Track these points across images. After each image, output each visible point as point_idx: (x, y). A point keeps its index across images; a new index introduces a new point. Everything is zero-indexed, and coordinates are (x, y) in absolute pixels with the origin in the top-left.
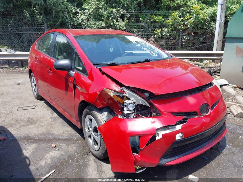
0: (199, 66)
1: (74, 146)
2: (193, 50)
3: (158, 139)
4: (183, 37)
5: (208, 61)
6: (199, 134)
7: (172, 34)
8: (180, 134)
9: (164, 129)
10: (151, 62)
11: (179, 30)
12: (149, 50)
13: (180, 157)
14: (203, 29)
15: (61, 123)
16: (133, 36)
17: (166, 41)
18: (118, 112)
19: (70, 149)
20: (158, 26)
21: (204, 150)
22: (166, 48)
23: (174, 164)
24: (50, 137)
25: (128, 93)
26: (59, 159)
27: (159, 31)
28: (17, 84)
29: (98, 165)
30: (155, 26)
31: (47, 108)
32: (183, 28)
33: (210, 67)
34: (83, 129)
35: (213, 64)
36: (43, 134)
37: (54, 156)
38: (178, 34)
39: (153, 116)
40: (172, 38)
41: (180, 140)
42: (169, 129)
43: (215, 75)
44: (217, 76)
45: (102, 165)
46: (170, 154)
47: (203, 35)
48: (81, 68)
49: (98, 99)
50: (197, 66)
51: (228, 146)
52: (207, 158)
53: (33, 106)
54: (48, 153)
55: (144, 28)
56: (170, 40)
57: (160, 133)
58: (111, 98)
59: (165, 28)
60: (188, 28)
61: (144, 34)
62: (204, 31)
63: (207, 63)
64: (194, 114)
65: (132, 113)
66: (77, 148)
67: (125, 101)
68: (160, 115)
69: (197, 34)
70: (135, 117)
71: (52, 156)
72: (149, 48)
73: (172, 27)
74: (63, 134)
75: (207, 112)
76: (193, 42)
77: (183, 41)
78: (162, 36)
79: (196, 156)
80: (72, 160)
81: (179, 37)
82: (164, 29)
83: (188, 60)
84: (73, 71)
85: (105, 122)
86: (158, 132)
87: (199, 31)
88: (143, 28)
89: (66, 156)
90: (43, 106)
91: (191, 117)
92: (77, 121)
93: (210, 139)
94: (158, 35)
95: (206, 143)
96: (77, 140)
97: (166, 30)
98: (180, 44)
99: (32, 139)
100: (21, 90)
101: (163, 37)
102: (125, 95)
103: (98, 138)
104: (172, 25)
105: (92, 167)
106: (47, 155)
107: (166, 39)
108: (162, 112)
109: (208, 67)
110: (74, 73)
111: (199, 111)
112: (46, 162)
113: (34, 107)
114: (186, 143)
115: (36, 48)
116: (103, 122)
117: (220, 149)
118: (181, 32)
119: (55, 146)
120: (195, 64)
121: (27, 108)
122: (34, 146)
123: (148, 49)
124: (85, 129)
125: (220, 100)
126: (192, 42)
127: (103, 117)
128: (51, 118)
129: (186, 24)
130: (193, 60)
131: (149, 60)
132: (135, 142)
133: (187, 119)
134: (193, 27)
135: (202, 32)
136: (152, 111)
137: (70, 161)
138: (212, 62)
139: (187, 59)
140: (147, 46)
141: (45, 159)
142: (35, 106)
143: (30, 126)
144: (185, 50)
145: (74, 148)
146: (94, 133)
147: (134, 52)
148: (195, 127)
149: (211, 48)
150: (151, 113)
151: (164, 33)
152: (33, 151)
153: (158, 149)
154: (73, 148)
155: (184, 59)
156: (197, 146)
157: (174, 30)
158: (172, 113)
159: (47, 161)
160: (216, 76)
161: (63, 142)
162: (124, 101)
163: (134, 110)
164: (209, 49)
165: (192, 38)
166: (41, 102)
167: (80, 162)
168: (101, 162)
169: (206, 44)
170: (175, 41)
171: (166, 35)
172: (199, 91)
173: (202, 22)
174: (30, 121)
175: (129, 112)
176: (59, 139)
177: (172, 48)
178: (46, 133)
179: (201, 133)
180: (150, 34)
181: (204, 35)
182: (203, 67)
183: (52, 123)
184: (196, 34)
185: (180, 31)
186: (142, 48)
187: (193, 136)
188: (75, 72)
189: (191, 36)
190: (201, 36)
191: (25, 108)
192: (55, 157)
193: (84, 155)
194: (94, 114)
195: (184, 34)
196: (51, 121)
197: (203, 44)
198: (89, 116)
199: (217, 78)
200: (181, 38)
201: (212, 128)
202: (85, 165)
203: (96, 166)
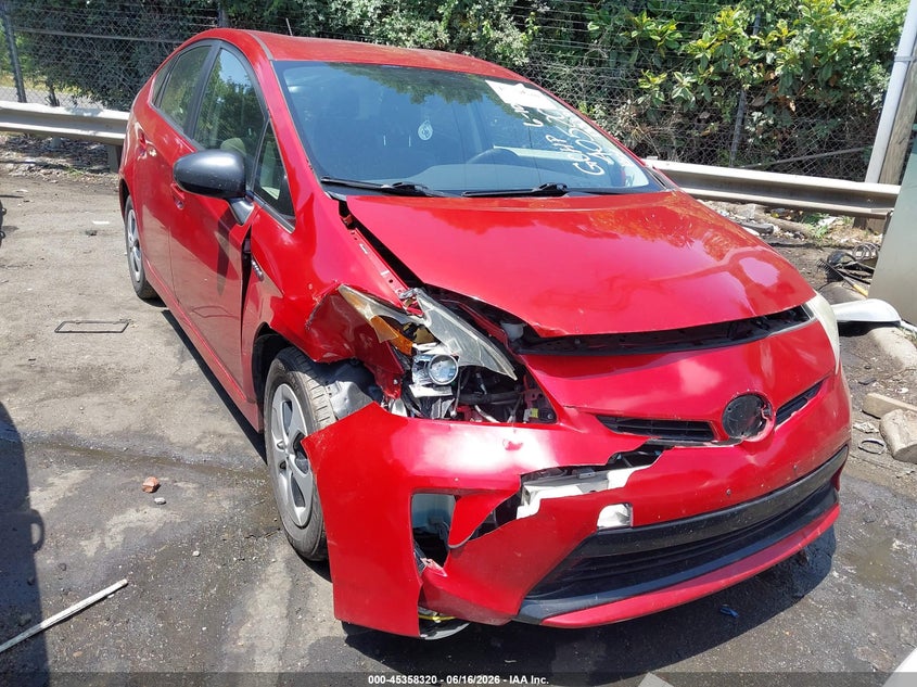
0: (796, 236)
1: (228, 498)
2: (785, 172)
3: (527, 515)
4: (750, 115)
5: (840, 221)
6: (701, 518)
7: (709, 100)
8: (621, 508)
9: (559, 477)
10: (566, 196)
11: (738, 84)
12: (577, 148)
13: (613, 599)
14: (836, 88)
15: (204, 401)
16: (520, 86)
17: (680, 125)
18: (392, 388)
19: (211, 507)
20: (655, 61)
21: (722, 581)
22: (679, 152)
23: (580, 625)
24: (150, 448)
25: (434, 315)
26: (155, 540)
27: (658, 81)
28: (87, 233)
29: (295, 584)
30: (645, 61)
31: (168, 335)
32: (755, 75)
33: (840, 247)
34: (266, 436)
35: (855, 235)
36: (124, 435)
37: (139, 523)
38: (732, 101)
39: (530, 418)
40: (705, 115)
41: (614, 532)
42: (577, 480)
43: (854, 282)
44: (858, 286)
45: (312, 584)
46: (570, 583)
47: (834, 112)
48: (275, 193)
49: (314, 324)
50: (791, 235)
51: (835, 574)
52: (735, 614)
53: (121, 321)
54: (122, 510)
55: (600, 63)
56: (699, 121)
57: (537, 492)
58: (364, 327)
59: (683, 72)
60: (776, 78)
61: (599, 88)
62: (839, 97)
63: (834, 229)
64: (700, 430)
65: (445, 398)
66: (235, 507)
67: (420, 348)
68: (555, 418)
69: (810, 106)
70: (453, 413)
71: (132, 525)
72: (577, 142)
73: (712, 69)
74: (199, 442)
75: (756, 430)
76: (789, 137)
77: (747, 132)
78: (669, 101)
79: (680, 602)
80: (204, 549)
81: (734, 111)
82: (677, 75)
83: (757, 209)
84: (248, 203)
85: (333, 421)
86: (529, 488)
87: (817, 98)
88: (596, 61)
89: (187, 530)
90: (155, 326)
91: (680, 444)
92: (249, 401)
93: (757, 538)
94: (653, 97)
95: (735, 556)
96: (245, 474)
97: (687, 81)
98: (736, 141)
99: (78, 450)
100: (93, 255)
101: (668, 108)
102: (422, 321)
103: (308, 480)
104: (712, 62)
105: (272, 587)
106: (115, 519)
107: (684, 115)
108: (560, 409)
109: (835, 247)
110: (250, 208)
111: (719, 420)
112: (103, 545)
113: (123, 325)
114: (639, 547)
115: (149, 101)
116: (326, 419)
117: (798, 584)
118: (743, 95)
119: (156, 488)
120: (784, 229)
121: (95, 328)
122: (76, 475)
123: (571, 142)
124: (271, 438)
125: (826, 384)
126: (785, 139)
127: (333, 400)
128: (174, 376)
129: (769, 61)
130: (781, 210)
131: (561, 187)
132: (444, 514)
133: (661, 448)
134: (796, 78)
135: (832, 99)
136: (530, 397)
137: (196, 553)
138: (856, 225)
139: (755, 205)
140: (570, 131)
141: (104, 531)
142: (127, 323)
143: (85, 399)
144: (754, 169)
145: (226, 504)
146: (297, 457)
147: (521, 152)
148: (707, 484)
149: (857, 170)
150: (524, 407)
151: (677, 93)
152: (70, 494)
153: (520, 555)
154: (221, 504)
155: (744, 202)
156: (695, 563)
157: (718, 83)
158: (604, 418)
159: (107, 540)
160: (855, 285)
161: (193, 475)
162: (415, 346)
163: (454, 387)
164: (851, 174)
165: (787, 121)
166: (152, 311)
167: (231, 560)
168: (313, 572)
169: (840, 152)
170: (716, 129)
171: (685, 102)
172: (733, 340)
173: (837, 58)
174: (93, 380)
175: (431, 392)
176: (179, 462)
177: (701, 153)
178: (137, 434)
179: (714, 515)
180: (622, 91)
181: (839, 115)
182: (811, 242)
183: (169, 395)
184: (807, 107)
185: (740, 87)
186: (547, 137)
187: (677, 523)
188: (256, 207)
189: (787, 112)
190: (824, 118)
191: (87, 328)
192: (142, 528)
193: (255, 534)
194: (297, 382)
195: (758, 102)
196: (169, 389)
197: (829, 149)
198: (284, 389)
199: (857, 291)
200: (743, 120)
201: (766, 499)
202: (250, 576)
203: (288, 586)
